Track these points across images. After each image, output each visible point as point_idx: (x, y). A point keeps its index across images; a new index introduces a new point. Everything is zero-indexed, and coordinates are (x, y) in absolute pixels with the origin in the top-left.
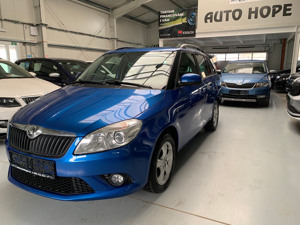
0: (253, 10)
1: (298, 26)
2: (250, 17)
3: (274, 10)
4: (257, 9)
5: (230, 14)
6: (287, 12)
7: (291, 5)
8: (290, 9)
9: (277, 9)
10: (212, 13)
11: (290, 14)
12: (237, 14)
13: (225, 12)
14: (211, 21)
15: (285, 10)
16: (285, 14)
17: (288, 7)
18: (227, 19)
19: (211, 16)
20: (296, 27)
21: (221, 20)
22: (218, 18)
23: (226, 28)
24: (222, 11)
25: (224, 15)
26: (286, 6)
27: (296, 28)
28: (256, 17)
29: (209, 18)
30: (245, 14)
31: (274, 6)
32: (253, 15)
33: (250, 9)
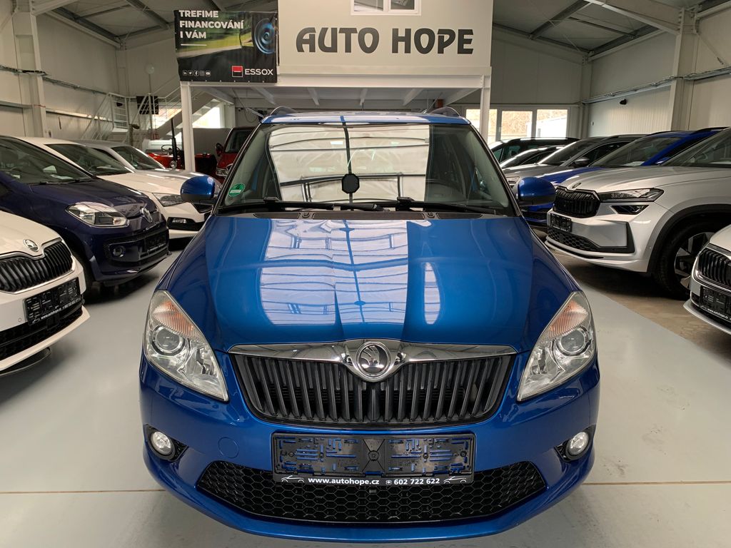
0: (402, 34)
1: (485, 77)
2: (395, 50)
3: (441, 39)
4: (408, 31)
5: (354, 37)
6: (466, 46)
7: (470, 32)
8: (469, 41)
9: (447, 37)
10: (313, 30)
11: (470, 51)
12: (369, 40)
13: (342, 30)
14: (312, 49)
15: (462, 42)
16: (461, 50)
17: (466, 37)
18: (348, 49)
19: (312, 37)
20: (483, 77)
21: (334, 49)
22: (328, 43)
23: (348, 69)
24: (336, 28)
25: (341, 38)
26: (462, 32)
27: (482, 81)
28: (408, 50)
29: (306, 42)
30: (386, 41)
31: (441, 31)
32: (401, 45)
33: (395, 31)
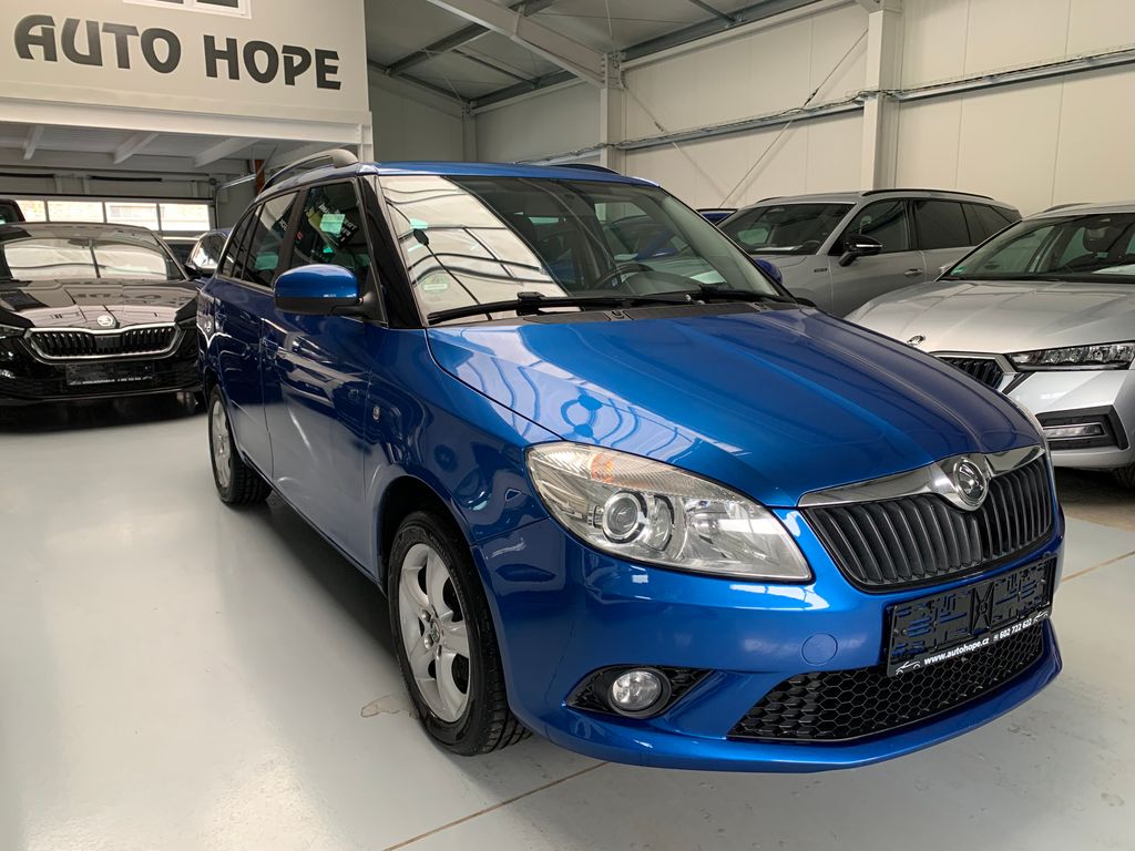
0: (221, 46)
1: (363, 127)
2: (212, 72)
3: (288, 61)
4: (232, 43)
5: (134, 44)
6: (329, 77)
7: (334, 55)
8: (334, 70)
9: (297, 60)
10: (49, 20)
11: (336, 85)
12: (162, 49)
13: (108, 28)
14: (51, 56)
15: (322, 70)
16: (322, 83)
17: (328, 62)
18: (124, 62)
19: (49, 34)
20: (360, 128)
21: (95, 58)
22: (82, 46)
23: (124, 97)
24: (97, 23)
25: (108, 43)
26: (321, 55)
27: (359, 133)
28: (234, 74)
29: (36, 41)
30: (193, 54)
31: (286, 49)
32: (222, 65)
33: (209, 41)
